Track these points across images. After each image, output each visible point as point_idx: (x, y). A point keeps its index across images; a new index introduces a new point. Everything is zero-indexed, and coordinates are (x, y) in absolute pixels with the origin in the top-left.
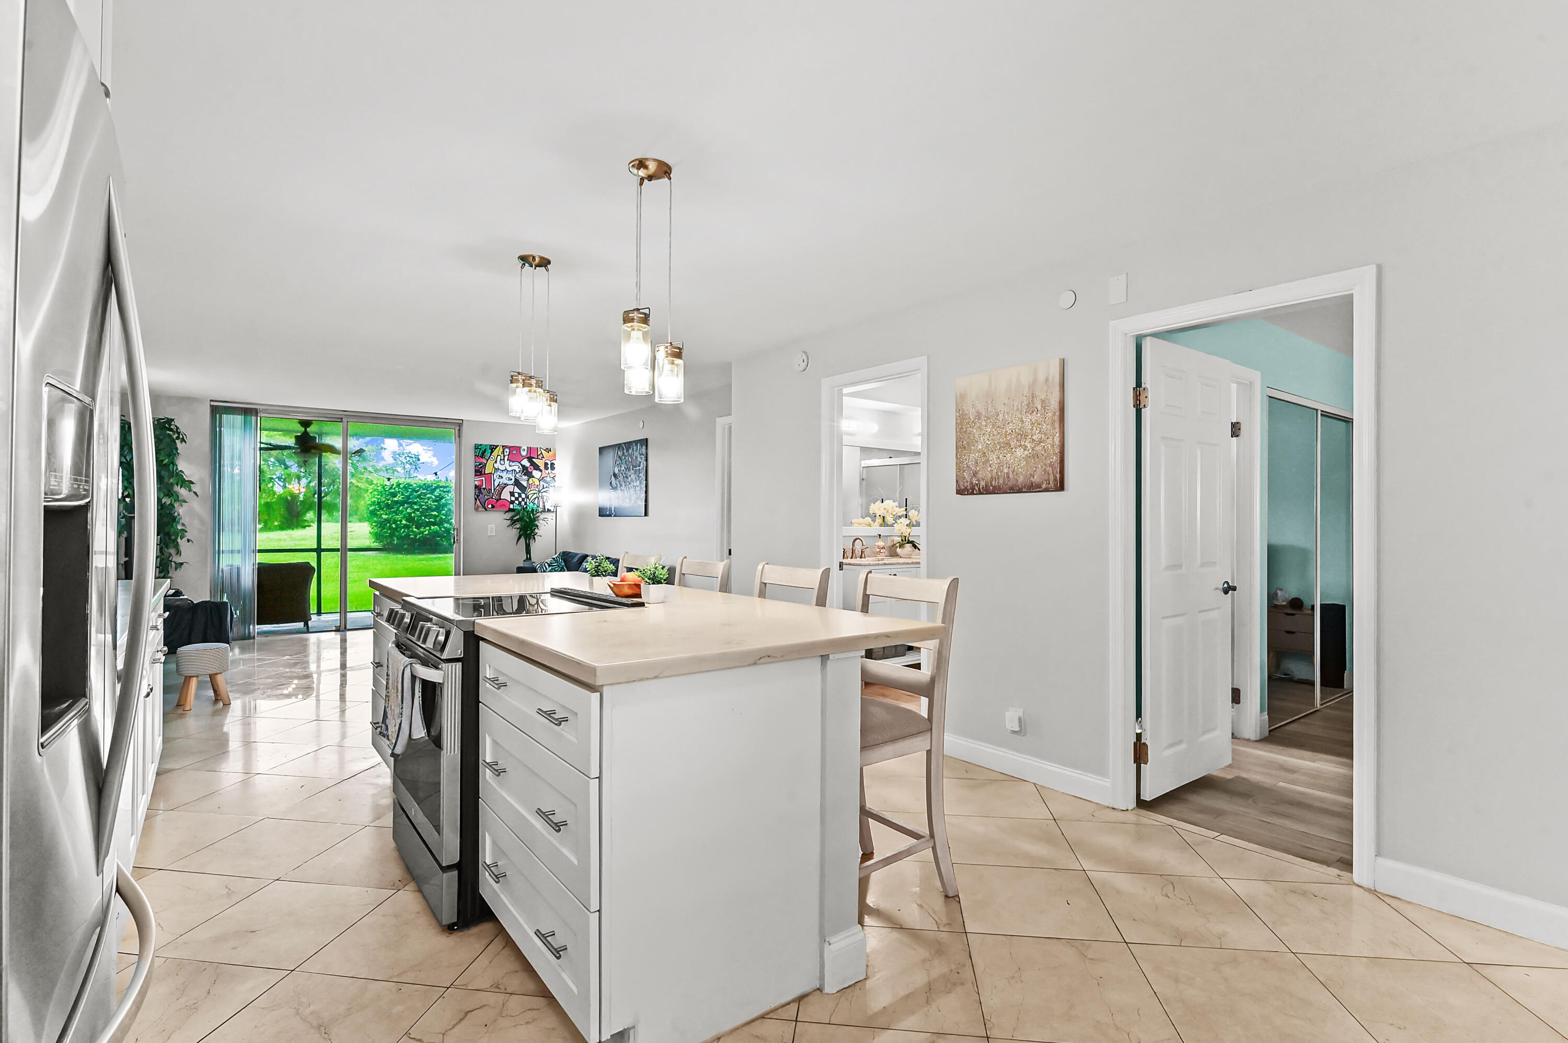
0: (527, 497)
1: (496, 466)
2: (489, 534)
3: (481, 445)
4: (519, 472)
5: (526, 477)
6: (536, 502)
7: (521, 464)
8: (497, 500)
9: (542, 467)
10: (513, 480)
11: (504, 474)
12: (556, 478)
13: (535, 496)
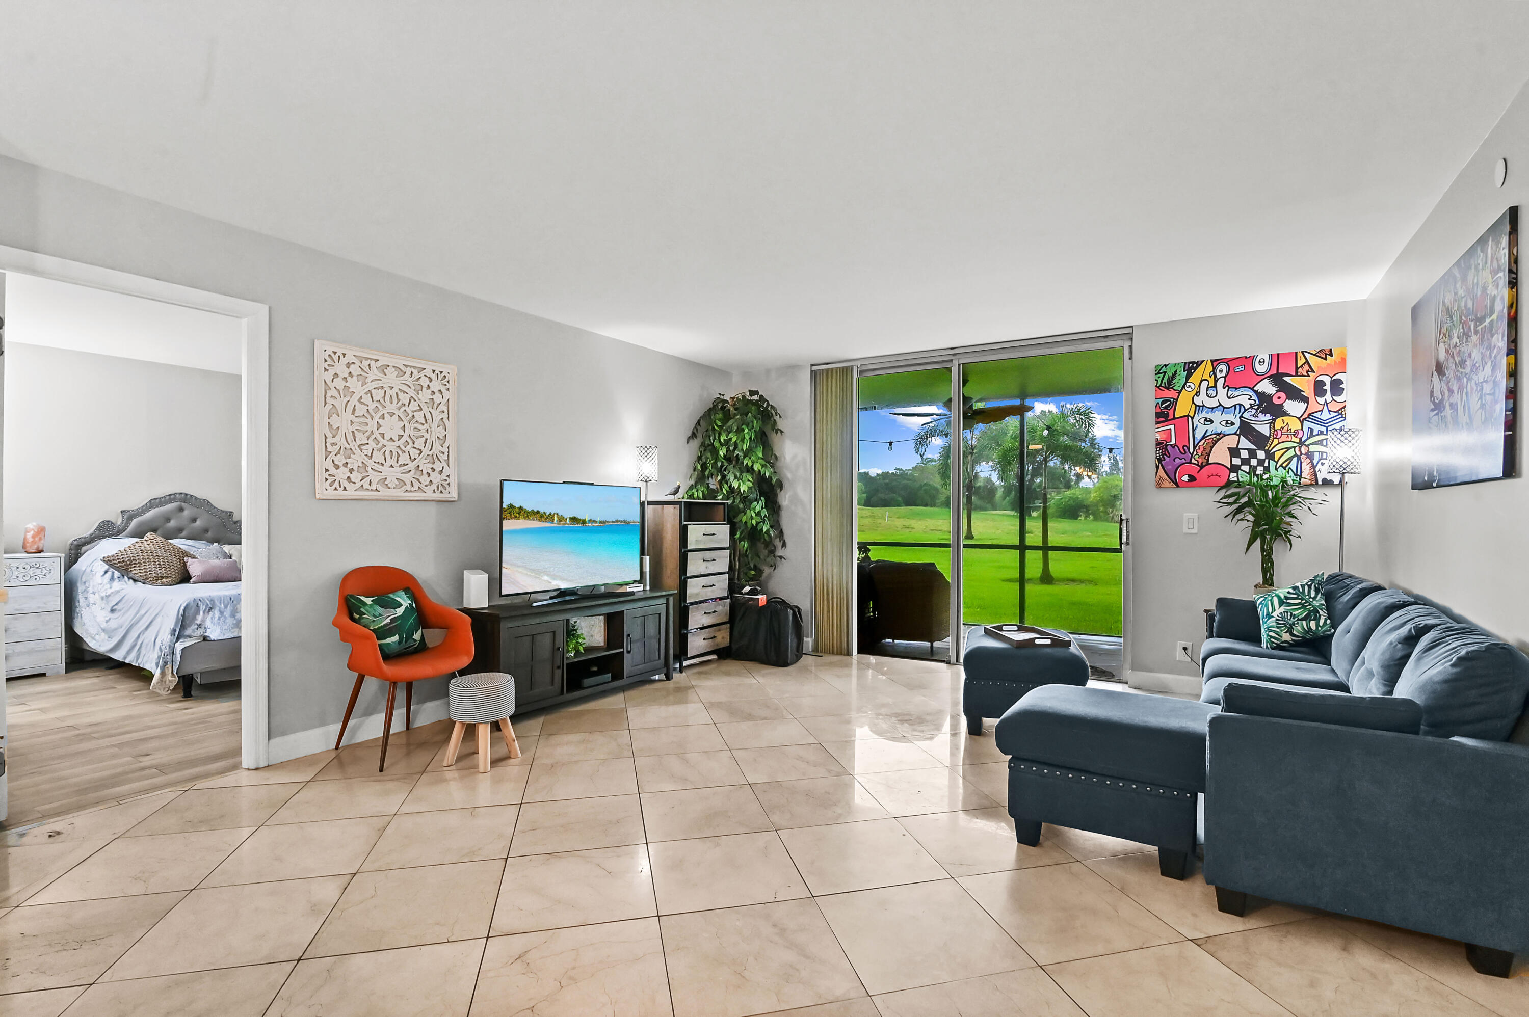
0: (1270, 456)
1: (1198, 401)
2: (1185, 530)
3: (1166, 366)
4: (1251, 407)
5: (1268, 417)
6: (1293, 465)
7: (1256, 392)
8: (1202, 467)
9: (1308, 391)
10: (1237, 425)
11: (1217, 416)
12: (1349, 412)
13: (1291, 453)
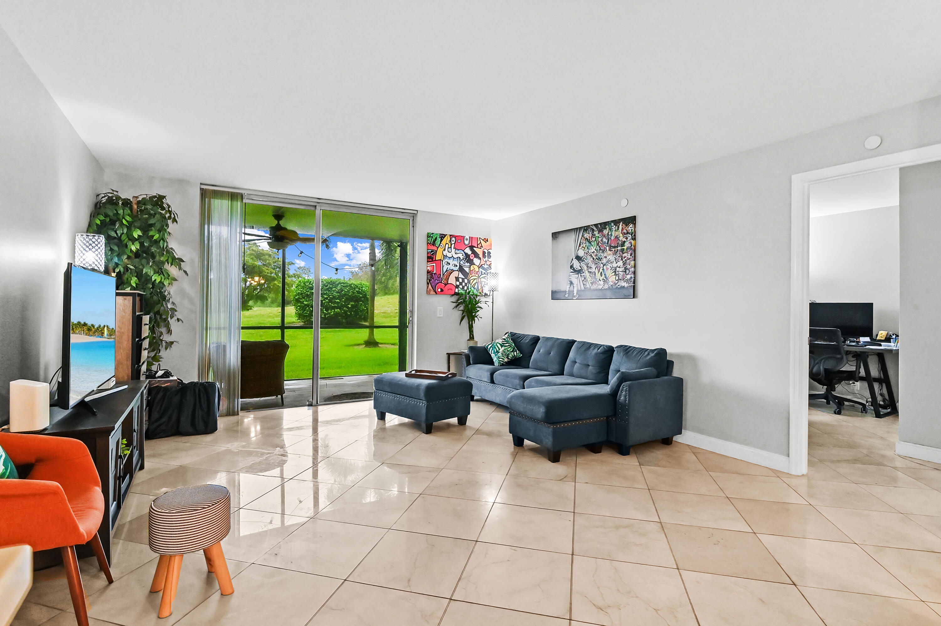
0: (469, 282)
1: (445, 253)
2: (438, 316)
3: (433, 234)
4: (463, 259)
5: (468, 264)
6: (476, 287)
7: (465, 252)
8: (446, 285)
9: (481, 256)
10: (458, 267)
11: (451, 261)
12: (492, 266)
13: (475, 281)
